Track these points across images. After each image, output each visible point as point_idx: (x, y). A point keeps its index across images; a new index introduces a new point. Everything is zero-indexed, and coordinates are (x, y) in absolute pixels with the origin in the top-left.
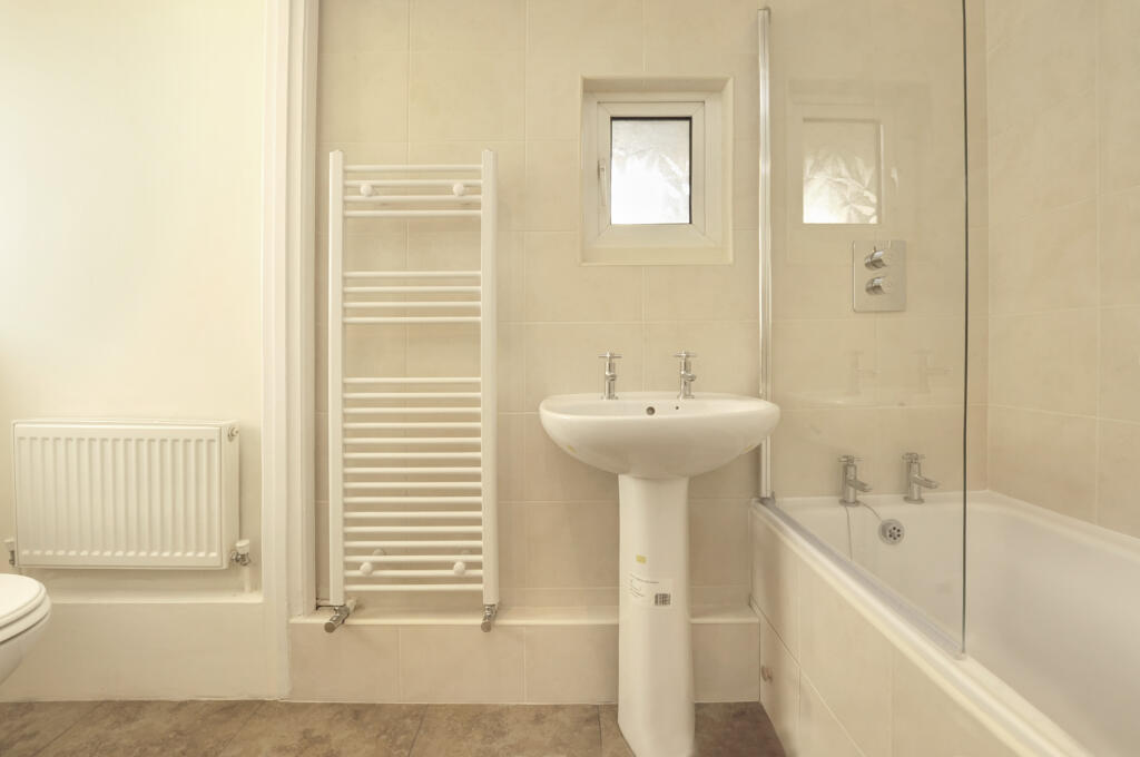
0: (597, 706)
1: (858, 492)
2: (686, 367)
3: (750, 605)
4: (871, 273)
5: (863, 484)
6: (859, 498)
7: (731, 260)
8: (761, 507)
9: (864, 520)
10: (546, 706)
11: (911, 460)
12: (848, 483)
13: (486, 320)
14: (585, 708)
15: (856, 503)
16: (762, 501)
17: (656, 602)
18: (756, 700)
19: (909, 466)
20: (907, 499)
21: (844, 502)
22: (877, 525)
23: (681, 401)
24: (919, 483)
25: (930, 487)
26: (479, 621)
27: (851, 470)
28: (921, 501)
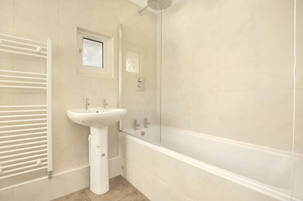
0: (83, 189)
1: (138, 127)
2: (105, 102)
3: (117, 155)
4: (139, 83)
5: (138, 125)
6: (138, 128)
7: (113, 78)
8: (120, 132)
9: (139, 132)
10: (69, 194)
11: (146, 120)
12: (136, 125)
13: (49, 89)
14: (80, 191)
15: (137, 129)
16: (120, 131)
17: (102, 156)
18: (120, 175)
19: (145, 121)
20: (145, 127)
21: (135, 129)
22: (141, 133)
23: (104, 110)
24: (147, 124)
25: (149, 124)
26: (47, 177)
27: (136, 122)
28: (147, 127)
